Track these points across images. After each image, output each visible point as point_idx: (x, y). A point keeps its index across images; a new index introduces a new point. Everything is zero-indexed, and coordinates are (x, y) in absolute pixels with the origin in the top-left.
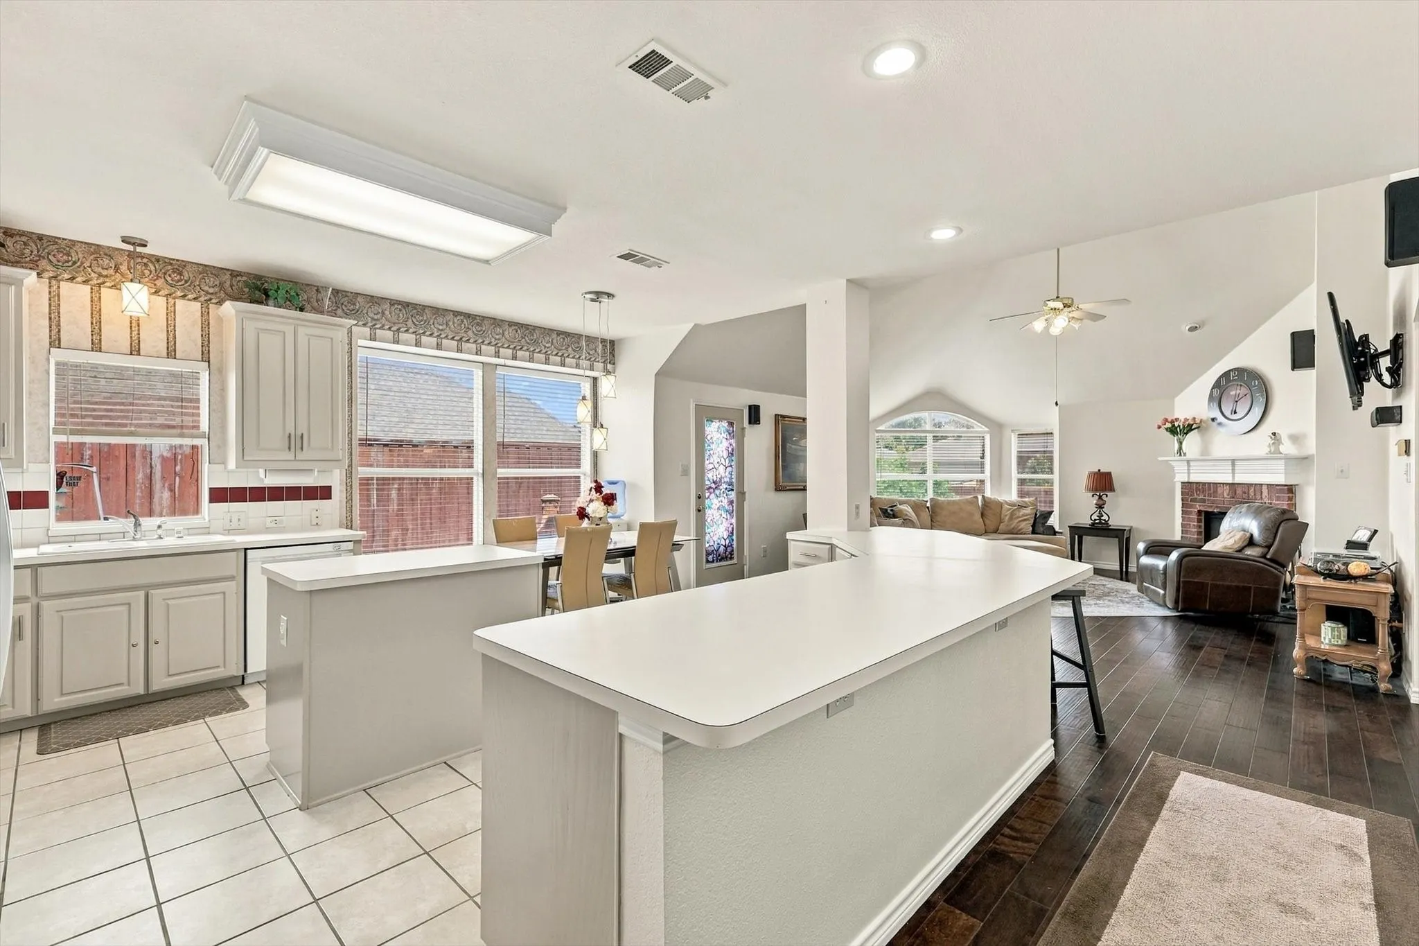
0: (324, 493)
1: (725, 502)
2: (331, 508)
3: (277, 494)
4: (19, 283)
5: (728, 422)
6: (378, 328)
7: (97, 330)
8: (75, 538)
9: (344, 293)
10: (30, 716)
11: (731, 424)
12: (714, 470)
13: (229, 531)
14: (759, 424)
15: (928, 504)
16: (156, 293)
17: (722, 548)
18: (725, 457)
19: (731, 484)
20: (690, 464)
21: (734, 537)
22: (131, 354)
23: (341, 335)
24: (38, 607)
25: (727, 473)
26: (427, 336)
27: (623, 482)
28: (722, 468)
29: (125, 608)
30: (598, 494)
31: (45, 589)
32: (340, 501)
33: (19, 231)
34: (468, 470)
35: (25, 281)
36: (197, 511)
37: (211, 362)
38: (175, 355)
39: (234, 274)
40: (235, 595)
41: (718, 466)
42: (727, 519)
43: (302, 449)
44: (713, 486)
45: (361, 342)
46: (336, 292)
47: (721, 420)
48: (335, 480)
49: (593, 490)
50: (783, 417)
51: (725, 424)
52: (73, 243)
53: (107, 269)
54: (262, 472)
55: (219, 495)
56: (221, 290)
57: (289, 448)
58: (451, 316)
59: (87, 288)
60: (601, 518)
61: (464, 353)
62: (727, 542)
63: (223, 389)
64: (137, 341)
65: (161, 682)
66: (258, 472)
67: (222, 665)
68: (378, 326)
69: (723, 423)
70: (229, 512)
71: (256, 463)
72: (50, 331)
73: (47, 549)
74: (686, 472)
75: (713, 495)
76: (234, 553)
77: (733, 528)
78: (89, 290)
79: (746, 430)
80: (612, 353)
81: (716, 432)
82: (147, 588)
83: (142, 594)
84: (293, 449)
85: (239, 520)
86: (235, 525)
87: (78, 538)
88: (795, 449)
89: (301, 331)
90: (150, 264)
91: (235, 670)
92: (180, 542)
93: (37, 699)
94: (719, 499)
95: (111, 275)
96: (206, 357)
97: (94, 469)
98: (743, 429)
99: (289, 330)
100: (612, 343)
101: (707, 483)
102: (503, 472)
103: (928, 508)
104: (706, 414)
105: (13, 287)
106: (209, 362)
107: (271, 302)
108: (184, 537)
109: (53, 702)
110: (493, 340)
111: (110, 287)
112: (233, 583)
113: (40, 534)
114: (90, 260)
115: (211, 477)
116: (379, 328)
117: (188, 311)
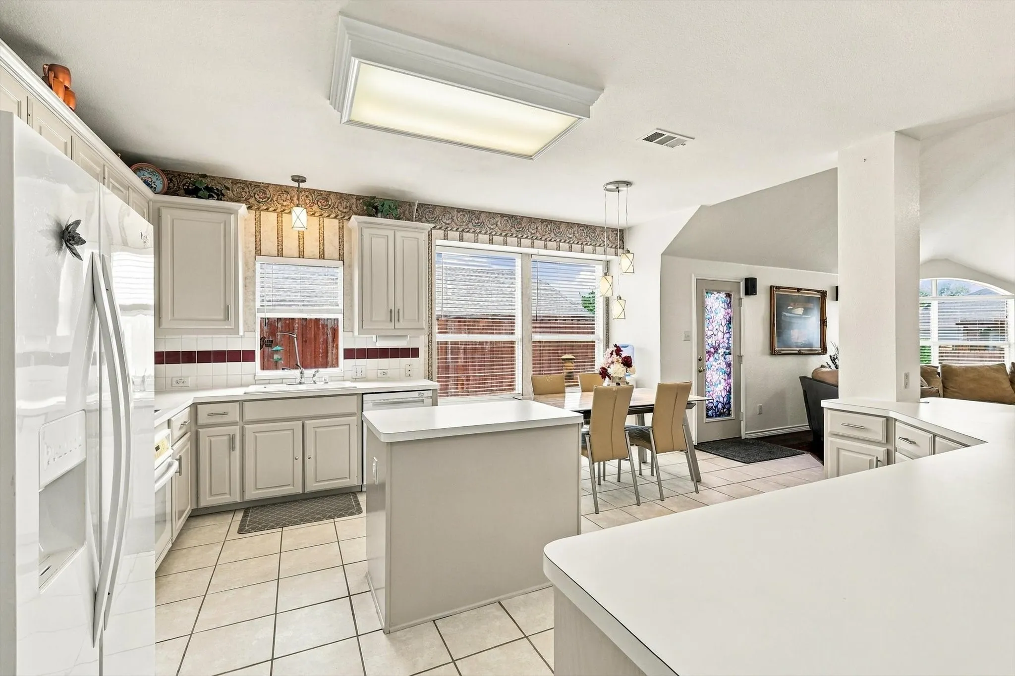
0: (413, 353)
1: (723, 365)
2: (418, 364)
3: (383, 353)
4: (236, 212)
5: (726, 293)
6: (448, 230)
7: (280, 243)
8: (269, 382)
9: (427, 206)
10: (239, 501)
11: (729, 295)
12: (713, 336)
13: (355, 380)
14: (756, 294)
15: (939, 370)
16: (313, 215)
17: (720, 406)
18: (723, 325)
19: (728, 348)
20: (691, 330)
21: (732, 396)
22: (299, 257)
23: (424, 236)
24: (243, 429)
25: (725, 339)
26: (483, 234)
27: (632, 346)
28: (720, 335)
29: (290, 432)
30: (619, 356)
31: (248, 417)
32: (425, 359)
33: (240, 180)
34: (511, 336)
35: (239, 211)
36: (335, 364)
37: (344, 261)
38: (324, 257)
39: (358, 198)
40: (356, 427)
41: (716, 332)
42: (725, 379)
43: (399, 320)
44: (712, 350)
45: (439, 242)
46: (421, 205)
47: (719, 292)
48: (420, 343)
49: (614, 353)
50: (778, 288)
51: (723, 295)
52: (268, 185)
53: (286, 201)
54: (374, 337)
55: (350, 354)
56: (350, 210)
57: (391, 320)
58: (498, 219)
59: (275, 215)
60: (620, 378)
61: (509, 246)
62: (725, 400)
63: (352, 279)
64: (302, 248)
65: (313, 486)
66: (372, 337)
67: (348, 477)
68: (449, 229)
69: (721, 295)
70: (355, 366)
71: (369, 332)
72: (256, 244)
73: (252, 389)
74: (688, 338)
75: (712, 359)
76: (356, 396)
77: (730, 387)
78: (276, 216)
79: (743, 300)
80: (622, 239)
81: (716, 303)
82: (303, 419)
83: (300, 423)
84: (393, 321)
85: (362, 372)
86: (359, 375)
87: (271, 381)
88: (790, 317)
89: (399, 234)
90: (310, 196)
91: (355, 481)
92: (326, 386)
93: (243, 491)
94: (718, 362)
95: (288, 205)
96: (341, 258)
97: (295, 336)
98: (740, 299)
99: (390, 234)
100: (622, 231)
101: (707, 347)
102: (538, 337)
103: (939, 374)
104: (705, 287)
105: (233, 215)
106: (343, 261)
107: (379, 215)
108: (329, 383)
109: (252, 494)
110: (530, 234)
111: (287, 213)
112: (355, 418)
113: (250, 378)
114: (276, 196)
115: (345, 341)
116: (450, 231)
117: (332, 225)
